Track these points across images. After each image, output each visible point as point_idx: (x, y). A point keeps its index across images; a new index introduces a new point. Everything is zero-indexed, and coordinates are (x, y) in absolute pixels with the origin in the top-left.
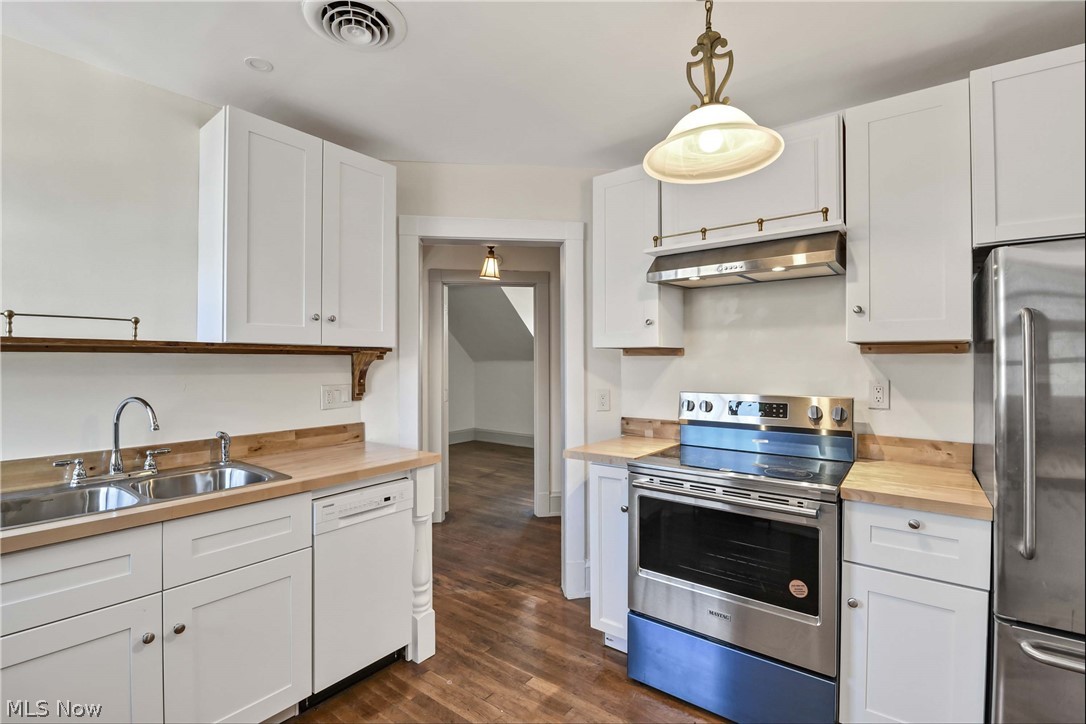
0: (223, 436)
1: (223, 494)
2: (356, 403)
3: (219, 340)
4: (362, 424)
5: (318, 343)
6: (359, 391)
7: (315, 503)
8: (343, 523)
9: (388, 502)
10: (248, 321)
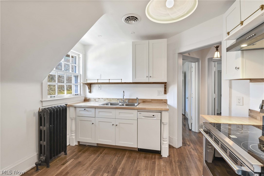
0: (137, 98)
1: (123, 107)
2: (165, 95)
3: (132, 82)
4: (167, 100)
5: (148, 82)
6: (165, 92)
7: (138, 112)
8: (144, 118)
9: (153, 116)
10: (135, 78)
